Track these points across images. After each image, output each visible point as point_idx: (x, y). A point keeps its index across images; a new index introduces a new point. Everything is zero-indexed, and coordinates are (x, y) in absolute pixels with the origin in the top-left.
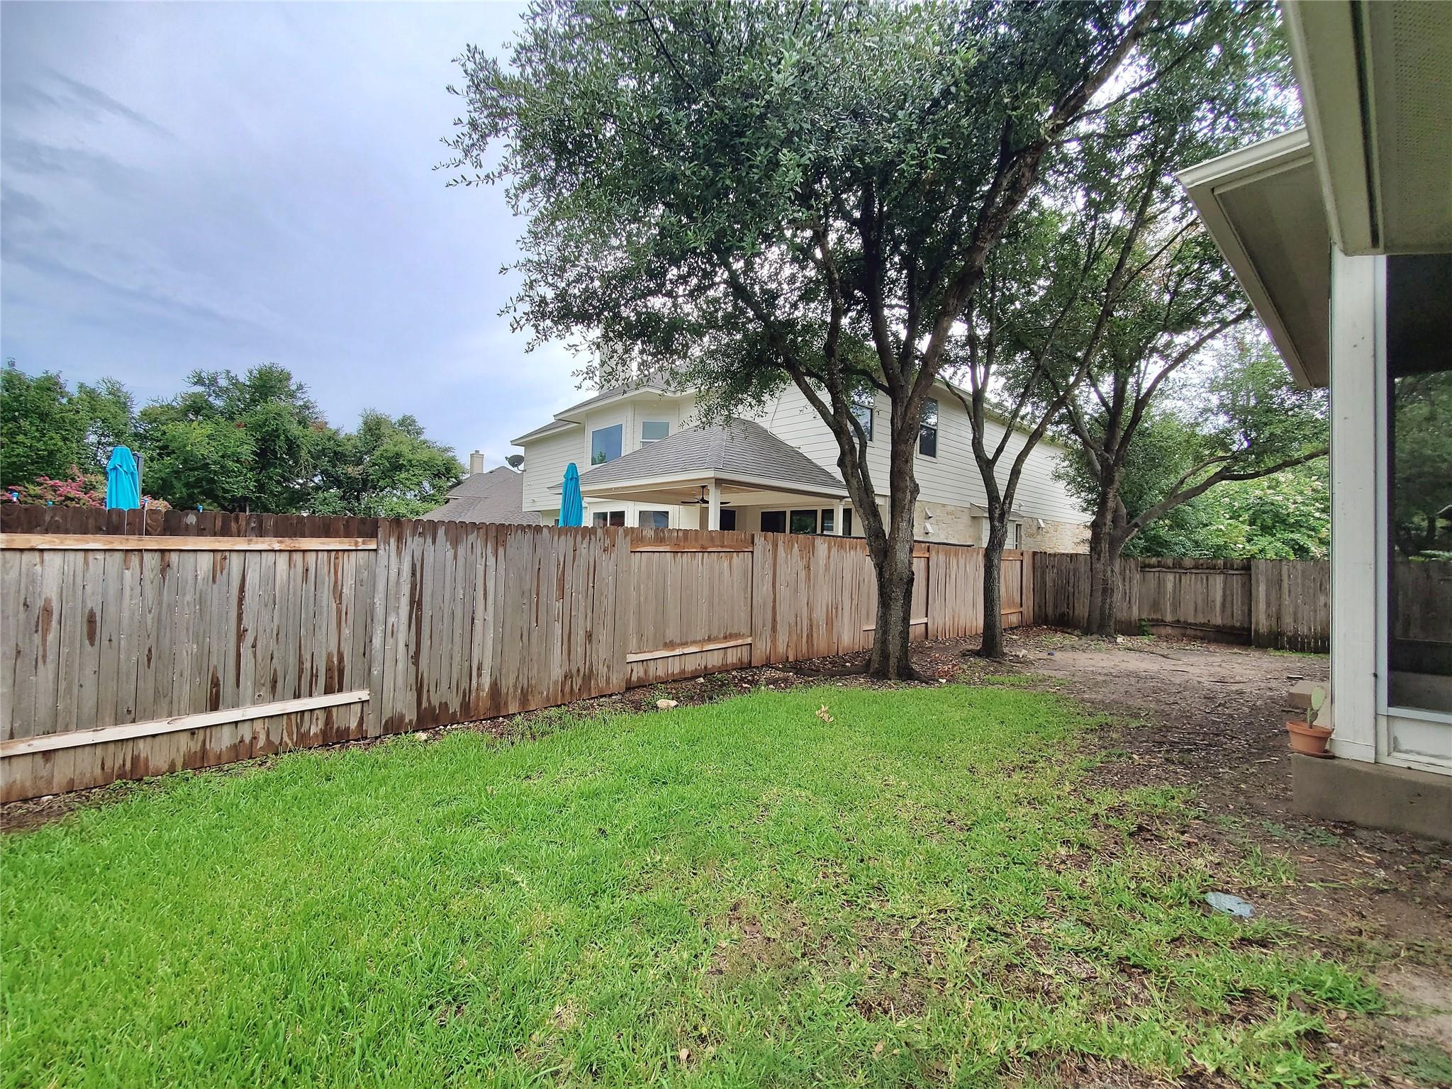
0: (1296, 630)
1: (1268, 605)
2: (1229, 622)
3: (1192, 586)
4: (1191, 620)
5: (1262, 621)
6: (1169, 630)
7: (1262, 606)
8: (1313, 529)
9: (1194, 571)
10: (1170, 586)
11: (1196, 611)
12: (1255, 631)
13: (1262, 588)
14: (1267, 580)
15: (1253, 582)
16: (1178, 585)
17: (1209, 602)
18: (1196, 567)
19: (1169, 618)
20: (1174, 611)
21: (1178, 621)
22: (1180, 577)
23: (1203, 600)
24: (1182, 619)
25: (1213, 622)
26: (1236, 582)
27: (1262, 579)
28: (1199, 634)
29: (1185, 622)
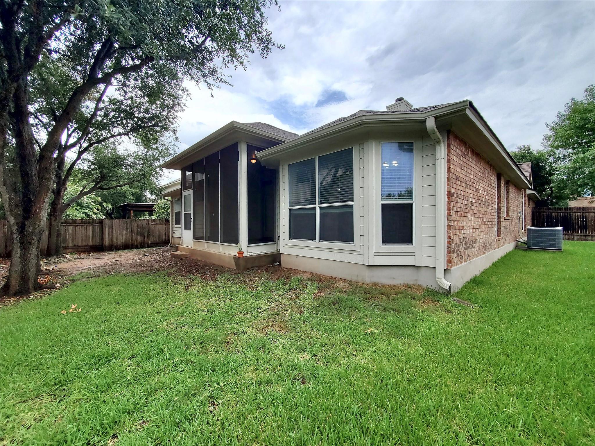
0: (117, 244)
1: (109, 235)
2: (94, 244)
3: (80, 230)
4: (80, 245)
5: (107, 242)
6: (71, 250)
7: (107, 236)
8: (91, 209)
9: (81, 224)
10: (70, 231)
11: (82, 240)
12: (105, 246)
13: (107, 229)
14: (108, 226)
15: (104, 228)
16: (74, 231)
17: (87, 236)
18: (82, 223)
19: (70, 245)
20: (73, 242)
21: (75, 246)
22: (75, 228)
23: (85, 236)
24: (76, 245)
25: (89, 244)
26: (97, 228)
27: (107, 226)
28: (83, 250)
29: (78, 246)
